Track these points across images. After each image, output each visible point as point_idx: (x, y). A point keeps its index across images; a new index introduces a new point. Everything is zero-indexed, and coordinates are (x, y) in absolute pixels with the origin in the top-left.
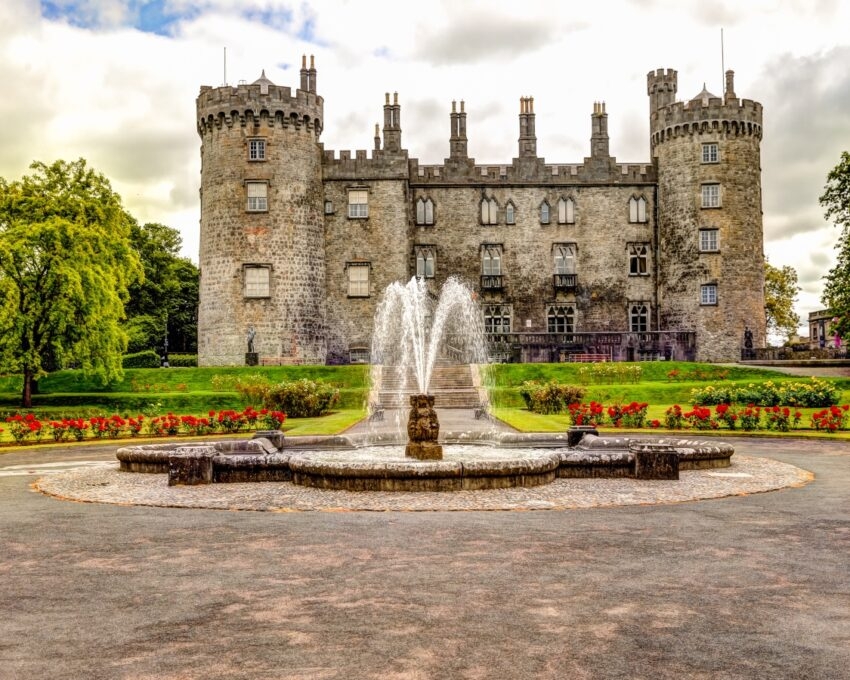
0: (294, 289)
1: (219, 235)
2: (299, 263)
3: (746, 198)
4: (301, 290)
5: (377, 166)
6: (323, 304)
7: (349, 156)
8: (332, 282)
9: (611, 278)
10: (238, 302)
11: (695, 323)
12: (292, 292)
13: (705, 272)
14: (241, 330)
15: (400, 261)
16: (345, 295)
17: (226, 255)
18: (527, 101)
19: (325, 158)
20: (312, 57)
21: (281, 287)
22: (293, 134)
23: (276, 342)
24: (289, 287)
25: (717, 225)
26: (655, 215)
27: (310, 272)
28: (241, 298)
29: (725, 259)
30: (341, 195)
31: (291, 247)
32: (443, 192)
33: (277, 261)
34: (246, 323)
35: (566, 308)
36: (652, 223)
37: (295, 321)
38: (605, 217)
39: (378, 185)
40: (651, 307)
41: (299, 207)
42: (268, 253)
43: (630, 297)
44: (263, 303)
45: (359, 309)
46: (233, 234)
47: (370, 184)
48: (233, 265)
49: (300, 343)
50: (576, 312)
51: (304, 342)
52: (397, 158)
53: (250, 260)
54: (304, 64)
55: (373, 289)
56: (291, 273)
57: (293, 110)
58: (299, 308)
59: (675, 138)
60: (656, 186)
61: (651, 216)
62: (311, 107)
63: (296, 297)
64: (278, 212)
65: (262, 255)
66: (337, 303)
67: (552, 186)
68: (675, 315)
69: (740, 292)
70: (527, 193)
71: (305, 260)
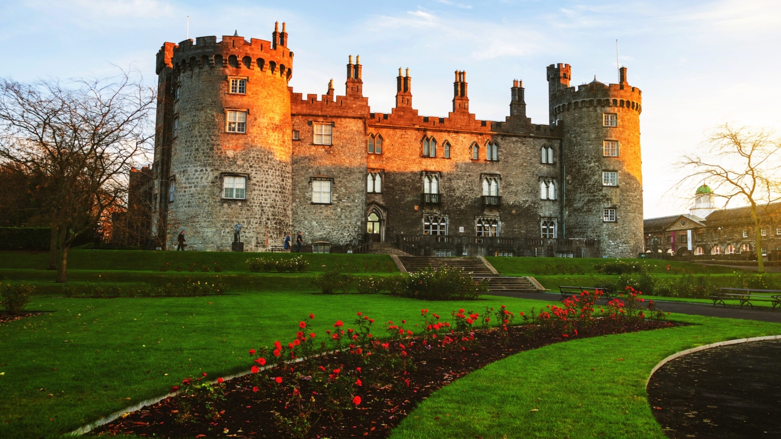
0: (268, 195)
1: (197, 150)
2: (272, 175)
3: (635, 152)
4: (274, 196)
5: (341, 108)
6: (290, 207)
7: (316, 98)
8: (298, 192)
9: (527, 201)
10: (215, 202)
11: (598, 234)
12: (266, 197)
13: (608, 200)
14: (219, 225)
15: (359, 178)
16: (310, 202)
17: (205, 166)
18: (460, 74)
19: (295, 98)
20: (283, 24)
21: (256, 192)
22: (270, 77)
23: (251, 234)
24: (264, 193)
25: (616, 168)
26: (561, 160)
27: (281, 183)
28: (218, 199)
29: (622, 192)
30: (307, 127)
31: (267, 162)
32: (391, 132)
33: (254, 173)
34: (223, 219)
35: (491, 220)
36: (558, 165)
37: (268, 219)
38: (523, 158)
39: (341, 121)
40: (558, 222)
41: (274, 132)
42: (245, 166)
43: (542, 214)
44: (240, 204)
45: (322, 213)
46: (212, 149)
47: (334, 120)
48: (211, 173)
49: (271, 236)
50: (500, 223)
51: (275, 236)
52: (359, 103)
53: (229, 170)
54: (276, 28)
55: (335, 199)
56: (266, 182)
57: (272, 59)
58: (272, 209)
59: (581, 108)
60: (561, 140)
61: (557, 160)
62: (286, 59)
63: (269, 201)
64: (255, 134)
65: (239, 167)
66: (302, 207)
67: (481, 134)
68: (580, 228)
69: (632, 215)
70: (461, 137)
71: (277, 173)
